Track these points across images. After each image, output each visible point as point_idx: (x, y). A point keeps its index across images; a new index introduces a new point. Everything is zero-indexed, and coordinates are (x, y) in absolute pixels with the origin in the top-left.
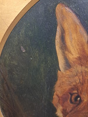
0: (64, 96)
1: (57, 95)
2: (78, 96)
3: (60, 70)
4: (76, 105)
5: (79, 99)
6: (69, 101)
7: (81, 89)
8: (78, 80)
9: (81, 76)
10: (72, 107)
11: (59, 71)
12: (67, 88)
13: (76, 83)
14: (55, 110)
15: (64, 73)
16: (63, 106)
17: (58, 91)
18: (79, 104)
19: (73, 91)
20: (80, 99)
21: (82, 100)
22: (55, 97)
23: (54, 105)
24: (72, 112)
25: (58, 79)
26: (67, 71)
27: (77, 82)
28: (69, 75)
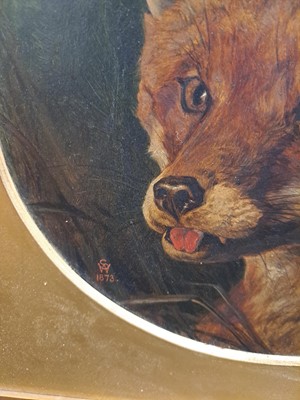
0: (165, 90)
1: (147, 90)
2: (202, 88)
3: (149, 12)
4: (199, 116)
5: (205, 94)
6: (179, 105)
7: (206, 63)
8: (198, 36)
9: (204, 23)
10: (188, 123)
11: (146, 15)
12: (171, 63)
13: (193, 44)
14: (144, 140)
15: (160, 18)
16: (164, 123)
17: (148, 75)
18: (205, 113)
19: (186, 72)
20: (209, 95)
21: (214, 98)
22: (142, 95)
23: (142, 123)
24: (190, 141)
25: (147, 38)
26: (167, 12)
27: (195, 42)
28: (172, 24)
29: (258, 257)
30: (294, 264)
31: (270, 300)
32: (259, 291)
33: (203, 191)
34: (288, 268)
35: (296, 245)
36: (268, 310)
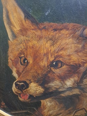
0: (16, 59)
1: (11, 59)
2: (25, 59)
3: (10, 40)
4: (25, 66)
5: (26, 61)
6: (19, 63)
7: (26, 53)
8: (23, 47)
9: (24, 43)
10: (22, 68)
11: (9, 41)
12: (17, 53)
13: (22, 49)
14: (11, 72)
15: (13, 42)
16: (16, 68)
17: (11, 56)
18: (27, 65)
19: (21, 55)
20: (27, 61)
21: (29, 62)
22: (9, 60)
23: (10, 67)
25: (10, 46)
26: (14, 40)
27: (22, 48)
28: (16, 43)
29: (44, 100)
30: (54, 102)
31: (49, 111)
32: (46, 109)
33: (28, 84)
34: (52, 103)
35: (54, 97)
36: (49, 113)
